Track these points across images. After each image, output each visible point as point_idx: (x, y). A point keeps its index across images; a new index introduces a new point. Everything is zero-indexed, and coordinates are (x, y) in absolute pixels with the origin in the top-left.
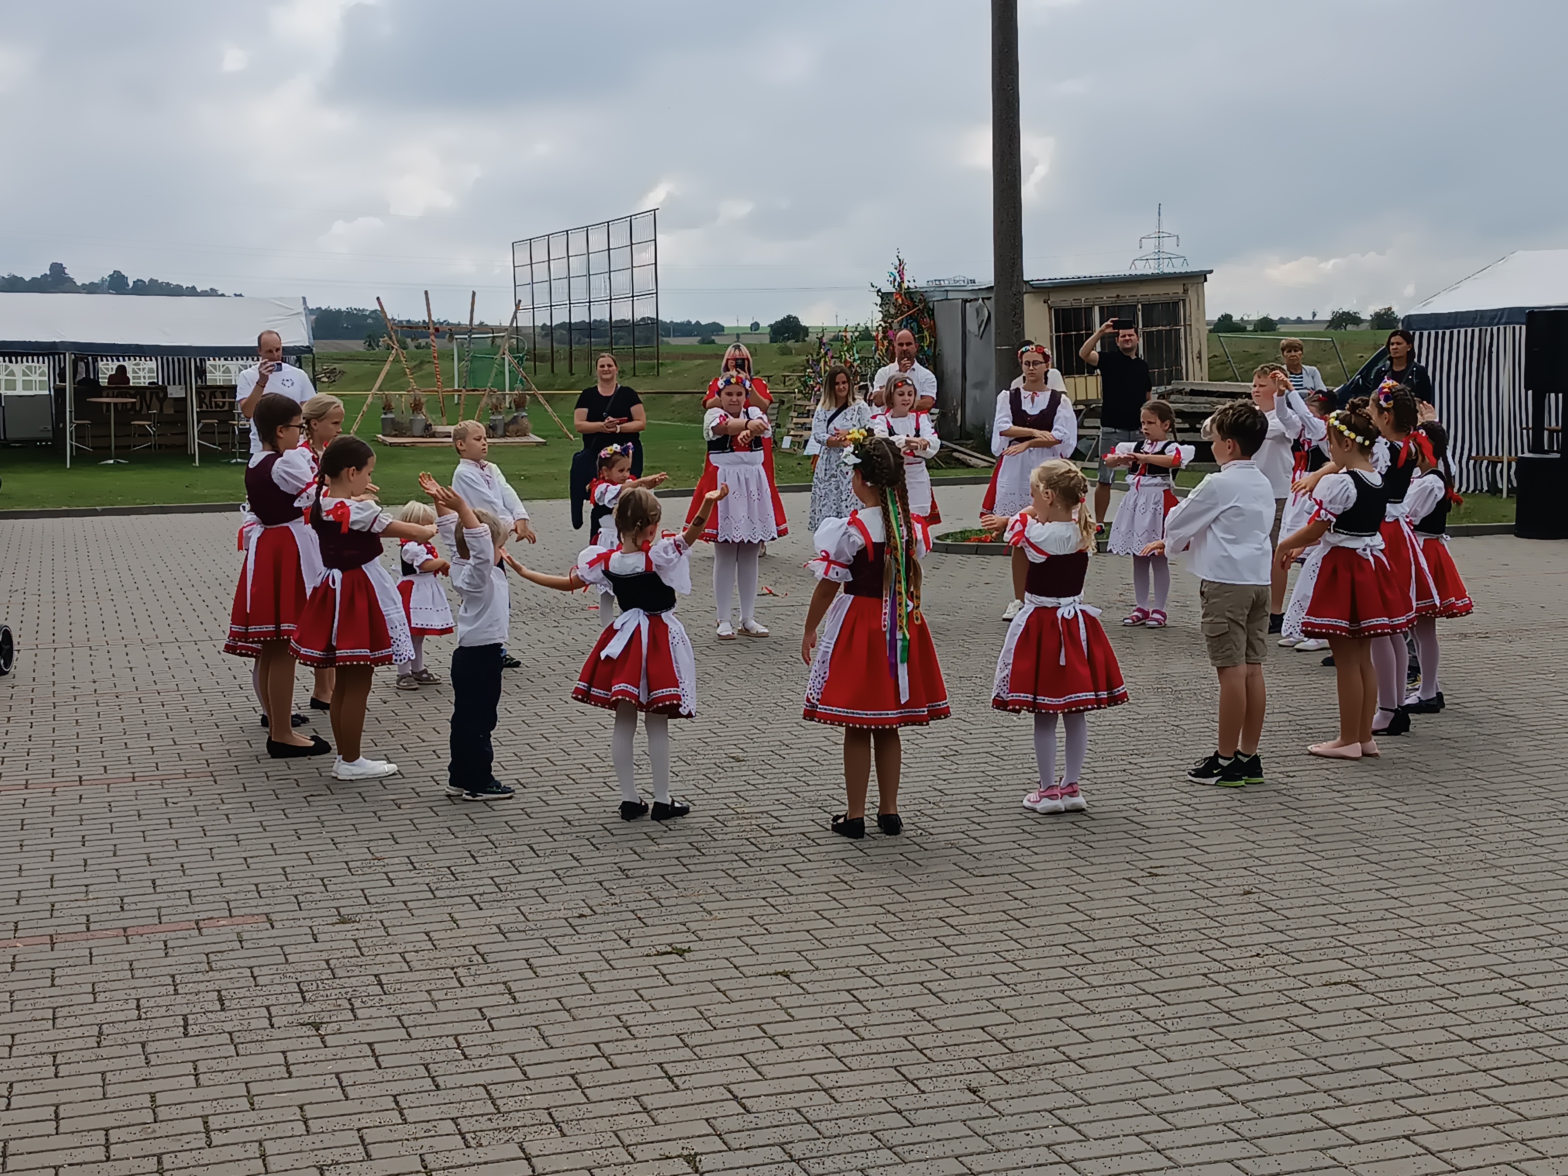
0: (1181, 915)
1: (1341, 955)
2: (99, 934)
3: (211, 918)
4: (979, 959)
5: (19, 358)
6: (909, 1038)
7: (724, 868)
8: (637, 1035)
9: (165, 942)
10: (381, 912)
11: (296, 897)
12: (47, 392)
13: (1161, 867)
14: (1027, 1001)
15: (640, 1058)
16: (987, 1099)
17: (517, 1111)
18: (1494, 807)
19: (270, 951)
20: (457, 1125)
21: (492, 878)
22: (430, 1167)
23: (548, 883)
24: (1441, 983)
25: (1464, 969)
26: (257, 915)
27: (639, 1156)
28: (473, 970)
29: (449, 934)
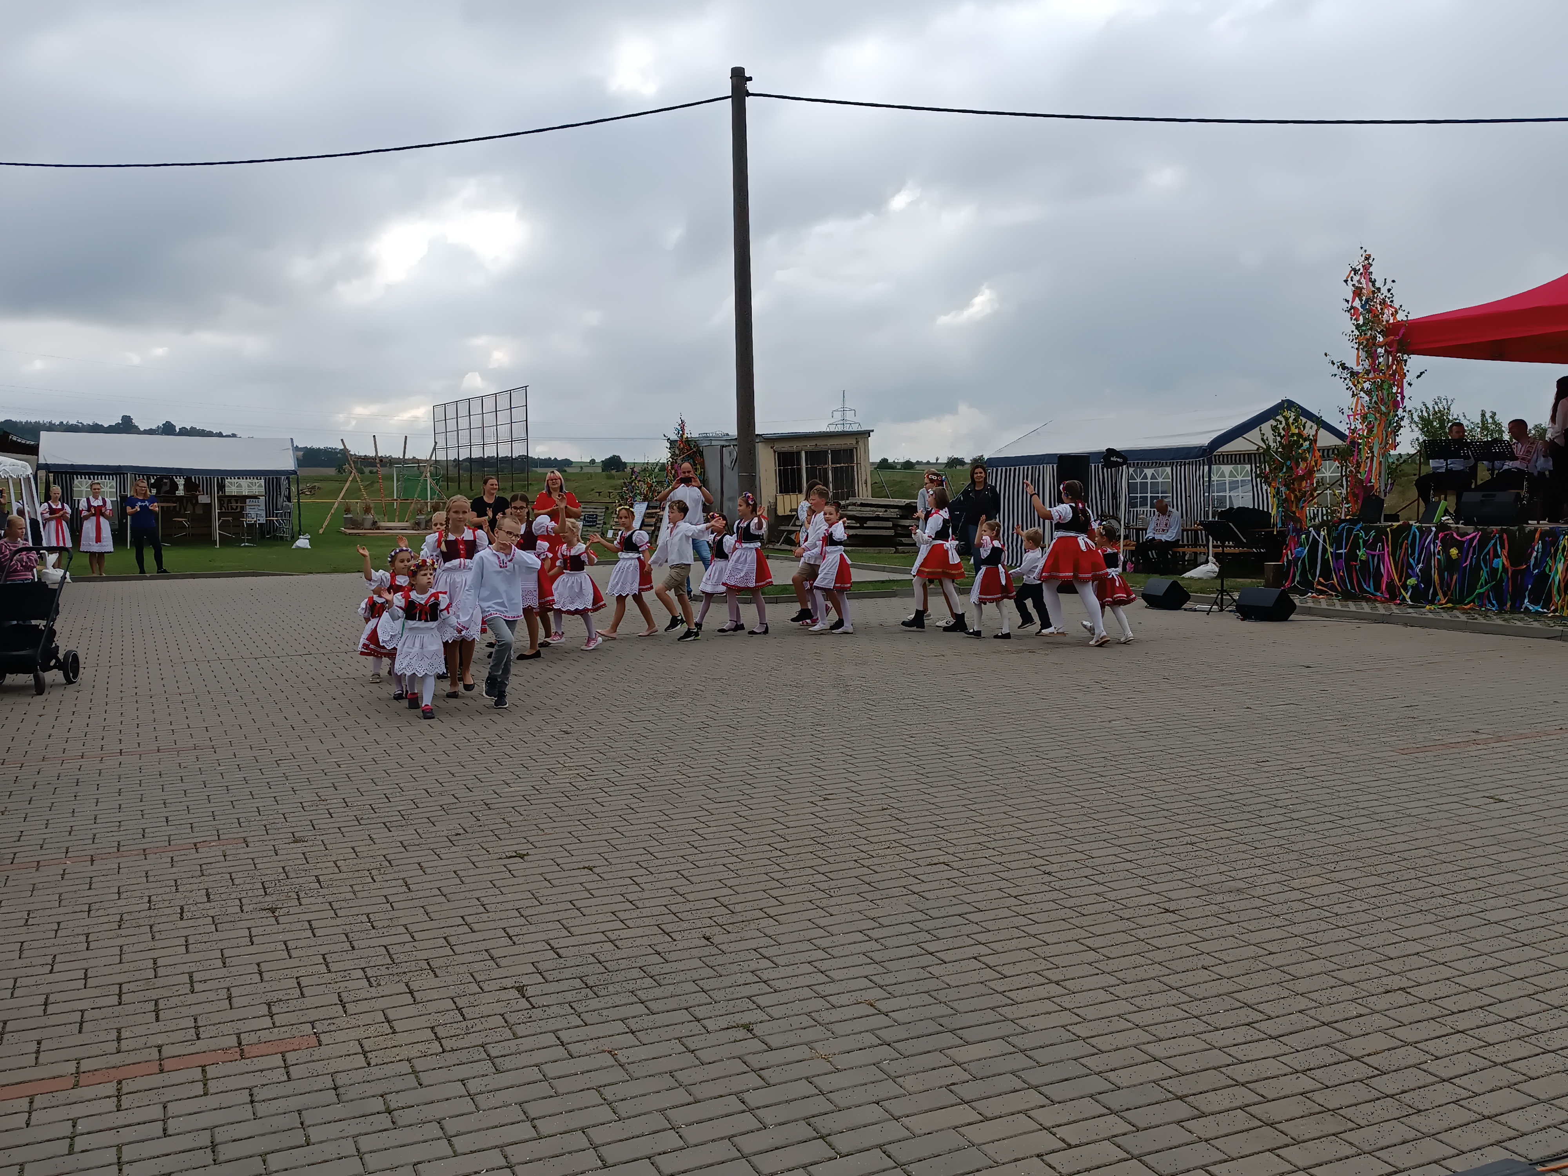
0: (843, 824)
1: (939, 846)
2: (126, 854)
3: (206, 841)
4: (715, 855)
6: (669, 907)
7: (554, 801)
8: (490, 910)
9: (172, 857)
10: (323, 835)
11: (266, 827)
14: (744, 880)
15: (492, 925)
16: (716, 943)
19: (244, 862)
20: (365, 972)
21: (399, 811)
22: (344, 1000)
23: (437, 814)
26: (237, 838)
27: (486, 988)
28: (382, 871)
29: (368, 848)
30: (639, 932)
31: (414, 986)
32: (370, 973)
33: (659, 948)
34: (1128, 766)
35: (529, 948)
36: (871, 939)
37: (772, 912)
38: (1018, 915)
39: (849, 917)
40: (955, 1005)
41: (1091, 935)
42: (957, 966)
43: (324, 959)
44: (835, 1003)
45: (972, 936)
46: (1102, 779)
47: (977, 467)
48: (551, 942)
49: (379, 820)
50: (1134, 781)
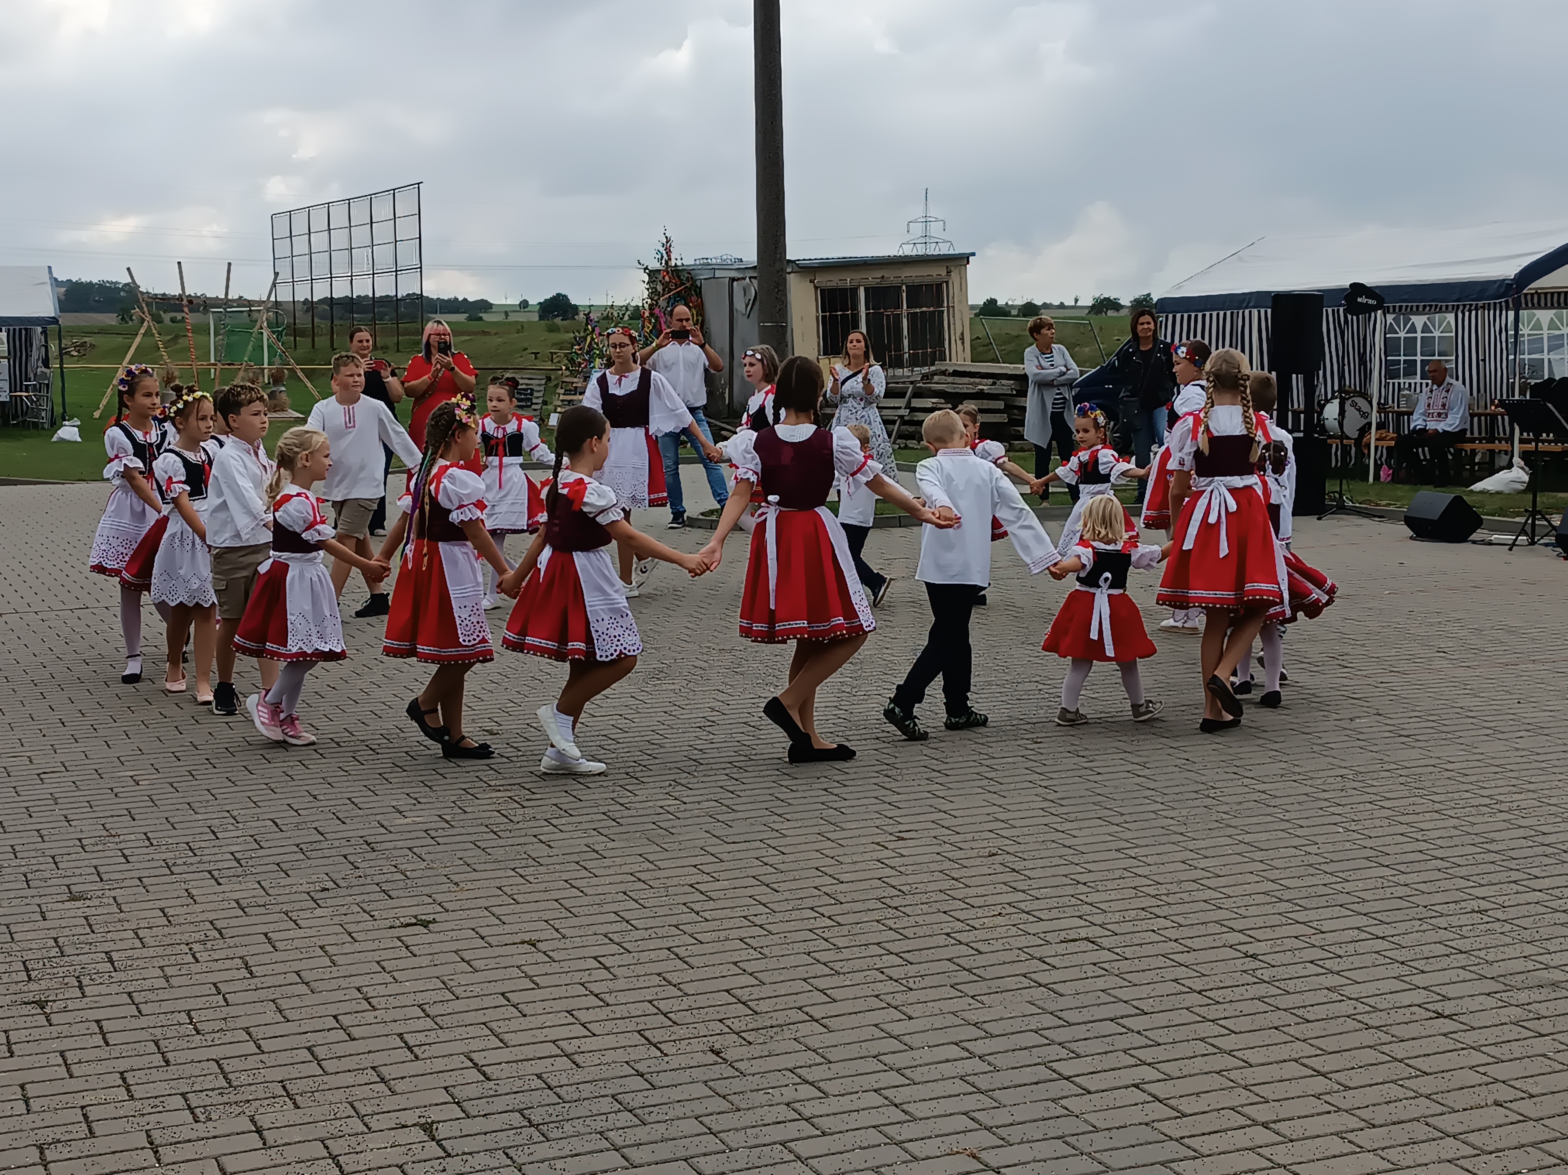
0: (925, 877)
1: (1078, 914)
4: (727, 924)
6: (655, 1003)
7: (473, 840)
8: (379, 1007)
10: (114, 889)
11: (26, 877)
13: (909, 831)
14: (772, 964)
15: (381, 1029)
16: (731, 1059)
17: (250, 1085)
20: (186, 1101)
21: (232, 853)
22: (157, 1142)
23: (291, 857)
24: (1174, 938)
25: (1198, 924)
27: (374, 1125)
28: (209, 946)
29: (185, 909)
30: (610, 1041)
31: (264, 1121)
32: (194, 1100)
33: (642, 1067)
34: (1381, 789)
35: (440, 1064)
36: (972, 1055)
37: (817, 1012)
38: (1206, 1020)
39: (938, 1022)
40: (1105, 1157)
41: (1320, 1052)
42: (1108, 1099)
43: (124, 1080)
44: (917, 1153)
45: (1132, 1052)
46: (1338, 810)
47: (1142, 314)
48: (474, 1056)
49: (202, 867)
50: (1388, 813)
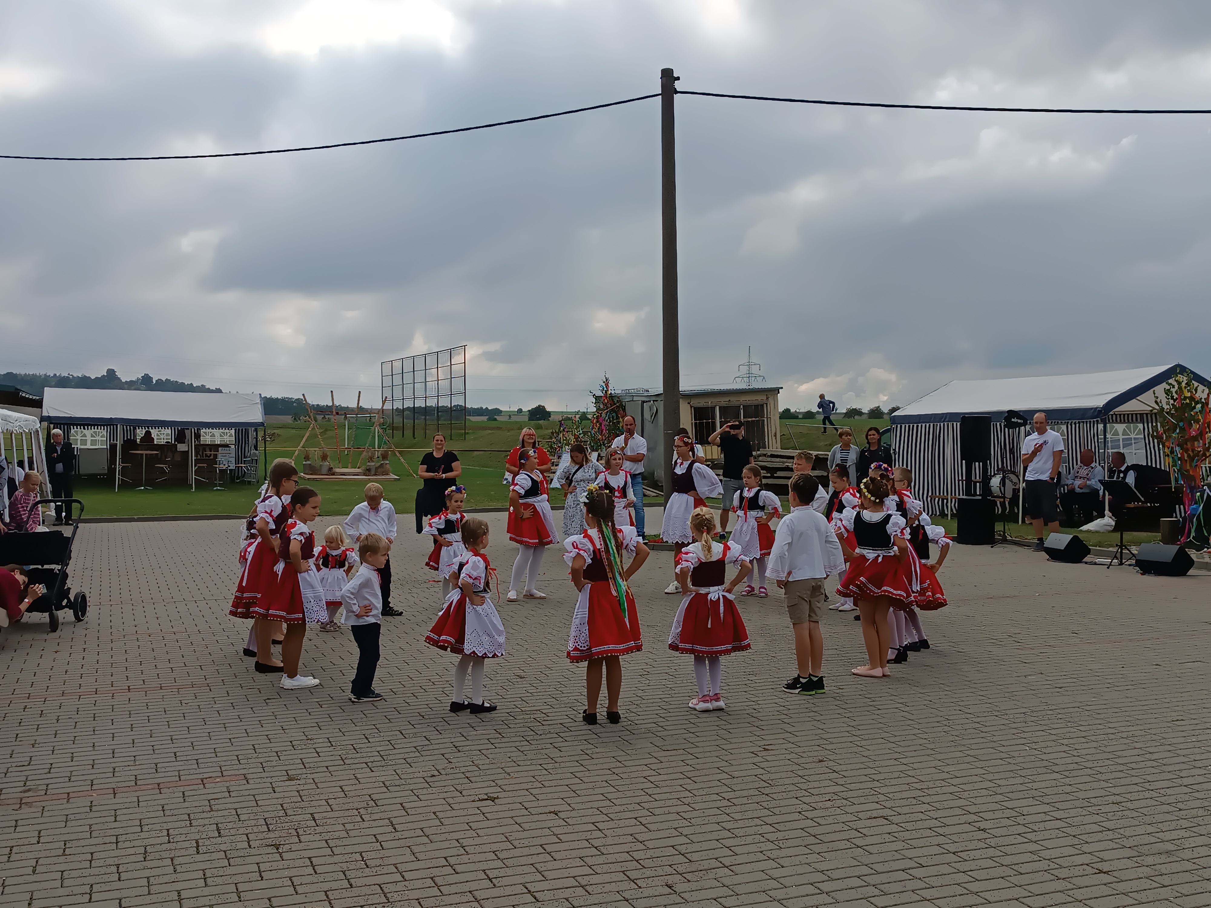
2: (143, 788)
3: (211, 777)
5: (89, 427)
7: (516, 745)
8: (470, 852)
9: (183, 792)
10: (313, 773)
11: (262, 765)
12: (106, 447)
13: (771, 745)
14: (698, 829)
16: (679, 892)
18: (957, 708)
19: (247, 798)
21: (378, 752)
23: (412, 755)
26: (238, 775)
28: (369, 811)
29: (354, 787)
37: (727, 862)
48: (527, 885)
49: (362, 760)
